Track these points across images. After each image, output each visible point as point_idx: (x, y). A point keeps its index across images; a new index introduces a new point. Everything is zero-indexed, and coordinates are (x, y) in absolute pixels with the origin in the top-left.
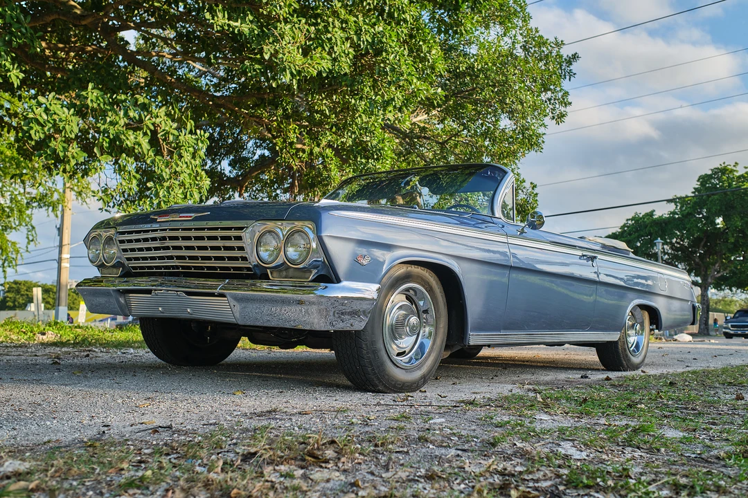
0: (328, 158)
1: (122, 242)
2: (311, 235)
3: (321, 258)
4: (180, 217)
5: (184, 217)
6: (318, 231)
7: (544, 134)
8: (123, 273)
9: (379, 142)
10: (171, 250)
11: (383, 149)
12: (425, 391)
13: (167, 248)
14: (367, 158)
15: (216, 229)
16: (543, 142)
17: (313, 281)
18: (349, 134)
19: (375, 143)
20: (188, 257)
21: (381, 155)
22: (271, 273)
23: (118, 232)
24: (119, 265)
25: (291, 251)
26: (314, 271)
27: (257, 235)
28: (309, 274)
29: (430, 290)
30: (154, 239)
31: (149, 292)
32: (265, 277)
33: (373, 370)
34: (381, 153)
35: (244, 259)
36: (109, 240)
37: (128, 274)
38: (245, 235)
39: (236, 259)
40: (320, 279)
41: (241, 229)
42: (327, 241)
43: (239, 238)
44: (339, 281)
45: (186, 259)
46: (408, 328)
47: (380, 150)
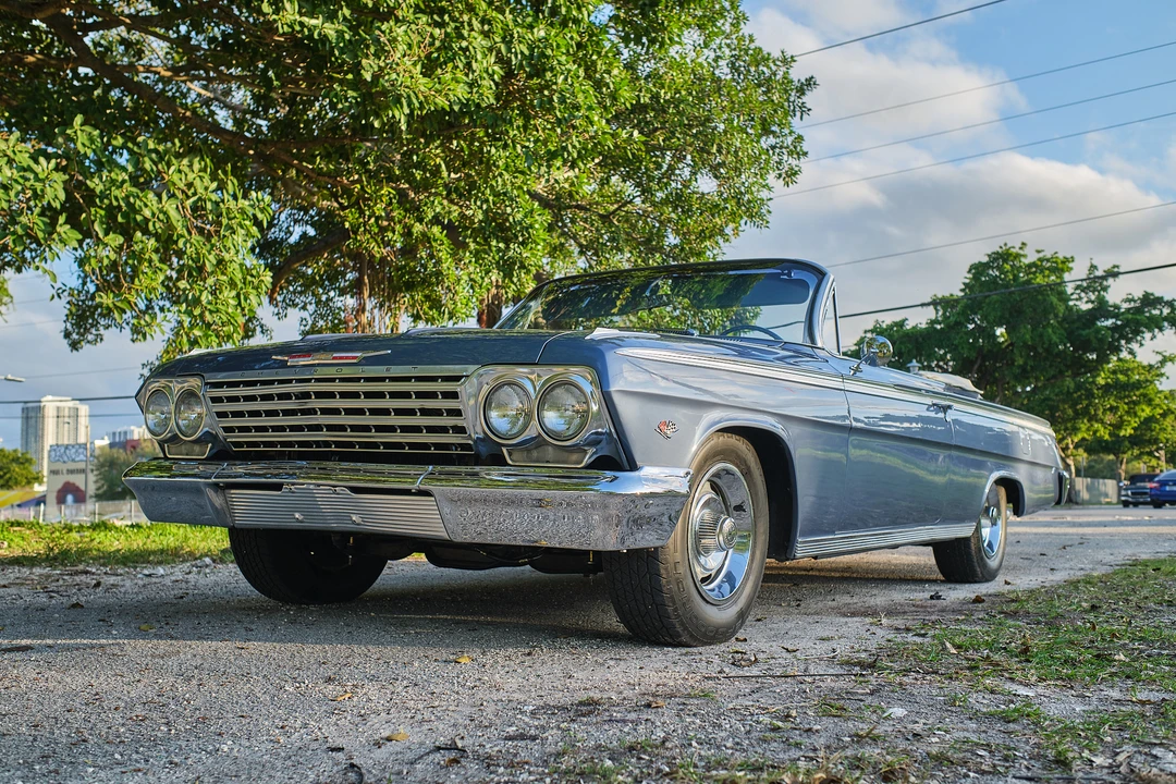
0: (435, 241)
1: (215, 400)
2: (588, 388)
3: (606, 427)
4: (335, 358)
5: (341, 358)
6: (602, 381)
7: (771, 199)
8: (215, 451)
9: (526, 217)
10: (319, 415)
11: (531, 226)
12: (745, 640)
13: (312, 412)
14: (507, 241)
15: (408, 379)
16: (769, 212)
17: (589, 467)
18: (479, 203)
19: (519, 217)
20: (349, 426)
21: (530, 237)
22: (510, 454)
23: (207, 384)
24: (209, 437)
25: (552, 418)
26: (591, 451)
27: (486, 389)
28: (582, 455)
29: (747, 473)
30: (282, 397)
31: (278, 487)
32: (497, 460)
33: (676, 610)
34: (529, 233)
35: (460, 430)
36: (189, 397)
37: (223, 454)
38: (464, 389)
39: (443, 430)
40: (603, 463)
41: (457, 379)
42: (618, 400)
43: (454, 395)
44: (633, 467)
45: (346, 431)
46: (721, 538)
47: (527, 229)
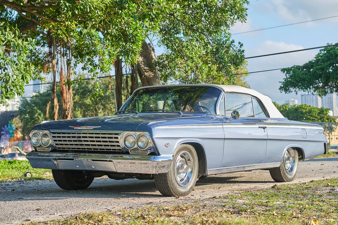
1: (53, 137)
2: (148, 137)
3: (153, 145)
5: (88, 128)
6: (151, 135)
8: (52, 149)
10: (83, 142)
13: (81, 141)
15: (106, 134)
17: (149, 155)
20: (91, 145)
22: (131, 152)
23: (51, 132)
24: (51, 146)
25: (140, 144)
26: (149, 151)
27: (125, 136)
28: (147, 152)
30: (73, 137)
31: (73, 159)
32: (128, 153)
35: (118, 146)
36: (45, 135)
37: (54, 150)
38: (119, 137)
39: (115, 146)
40: (152, 154)
41: (118, 134)
42: (156, 140)
43: (117, 138)
44: (159, 155)
45: (90, 145)
46: (183, 170)
